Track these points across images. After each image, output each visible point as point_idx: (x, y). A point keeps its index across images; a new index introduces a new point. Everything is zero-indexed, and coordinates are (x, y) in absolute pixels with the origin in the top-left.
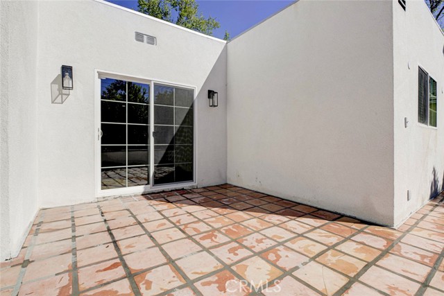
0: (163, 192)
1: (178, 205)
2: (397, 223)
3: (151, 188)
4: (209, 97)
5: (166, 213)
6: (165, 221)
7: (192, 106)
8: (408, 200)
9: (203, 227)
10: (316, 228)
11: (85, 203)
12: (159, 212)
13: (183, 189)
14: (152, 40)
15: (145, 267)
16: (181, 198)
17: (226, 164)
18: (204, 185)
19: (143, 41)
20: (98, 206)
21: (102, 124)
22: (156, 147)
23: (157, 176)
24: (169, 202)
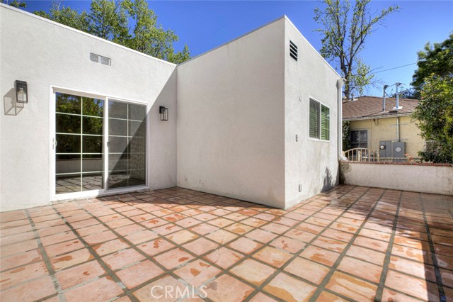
0: (117, 195)
1: (130, 203)
2: (287, 206)
3: (104, 192)
4: (160, 112)
5: (119, 210)
6: (118, 215)
7: (145, 120)
8: (300, 191)
9: (148, 217)
10: (233, 212)
11: (39, 207)
12: (113, 209)
13: (136, 192)
14: (106, 61)
15: (99, 241)
16: (133, 199)
17: (176, 170)
18: (156, 188)
19: (97, 61)
20: (54, 209)
21: (57, 135)
22: (110, 156)
23: (111, 182)
24: (122, 202)
